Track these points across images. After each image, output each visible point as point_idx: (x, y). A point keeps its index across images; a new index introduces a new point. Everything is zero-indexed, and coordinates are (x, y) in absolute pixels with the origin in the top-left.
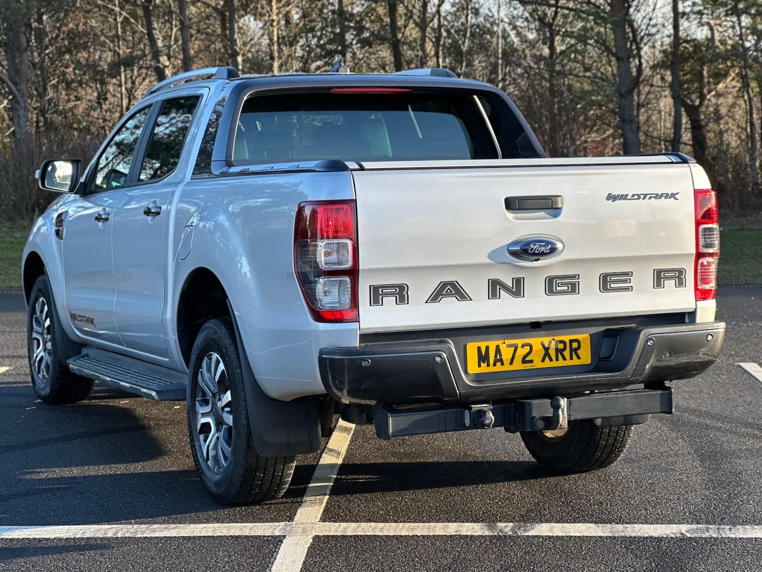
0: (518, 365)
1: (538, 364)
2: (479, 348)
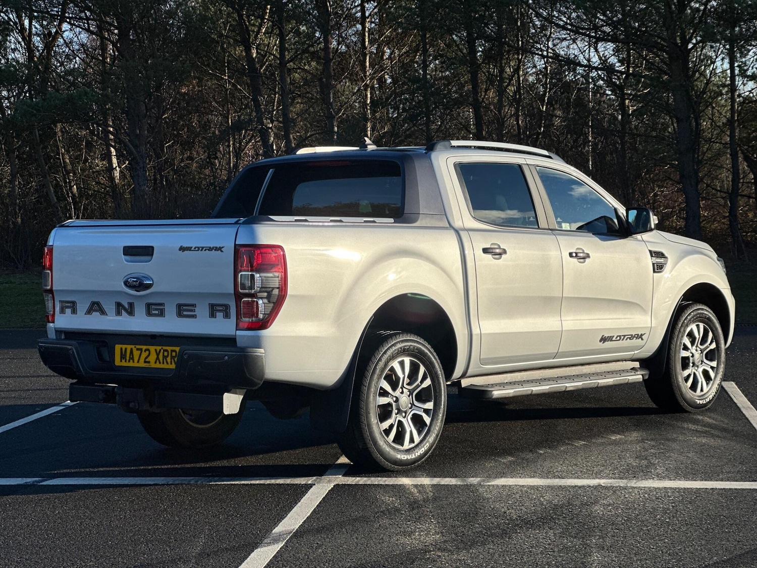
0: (142, 364)
1: (153, 365)
2: (121, 349)
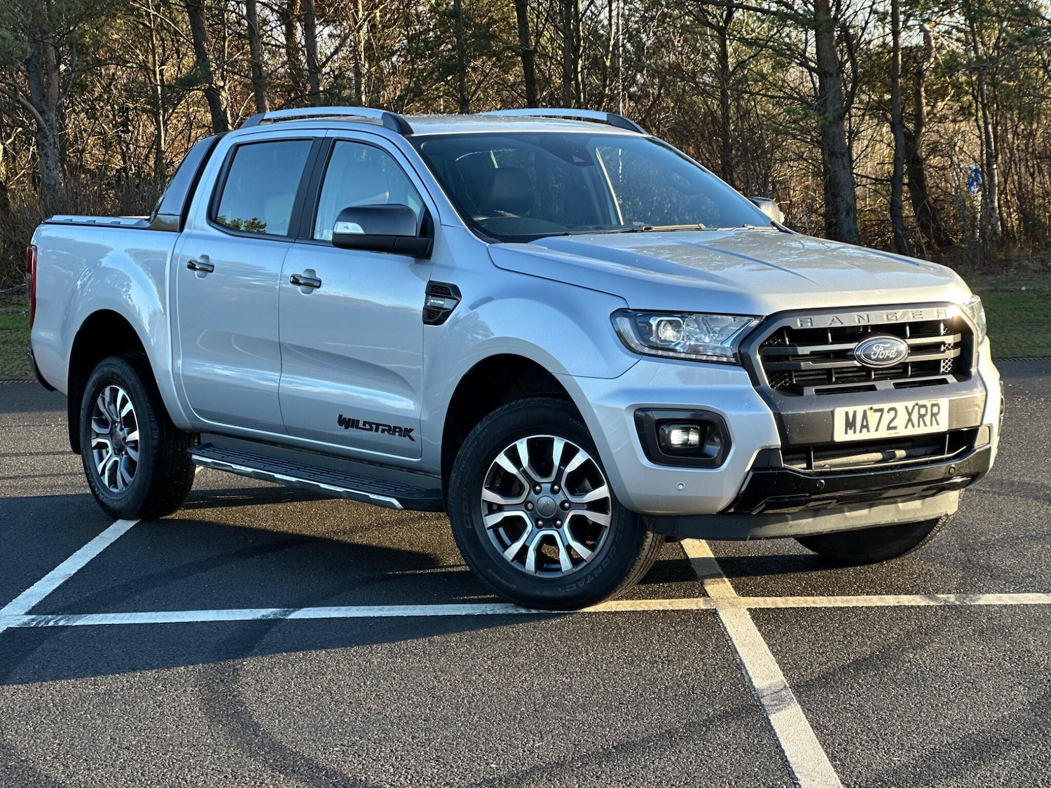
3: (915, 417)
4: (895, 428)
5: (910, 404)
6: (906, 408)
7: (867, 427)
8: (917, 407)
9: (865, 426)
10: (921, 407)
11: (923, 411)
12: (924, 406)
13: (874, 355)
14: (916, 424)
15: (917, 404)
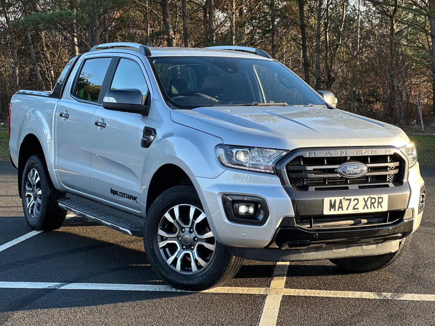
3: (369, 203)
4: (357, 209)
5: (366, 197)
6: (364, 199)
7: (342, 208)
8: (370, 199)
9: (341, 207)
10: (372, 198)
11: (373, 201)
12: (374, 198)
13: (348, 171)
14: (369, 207)
15: (370, 197)
